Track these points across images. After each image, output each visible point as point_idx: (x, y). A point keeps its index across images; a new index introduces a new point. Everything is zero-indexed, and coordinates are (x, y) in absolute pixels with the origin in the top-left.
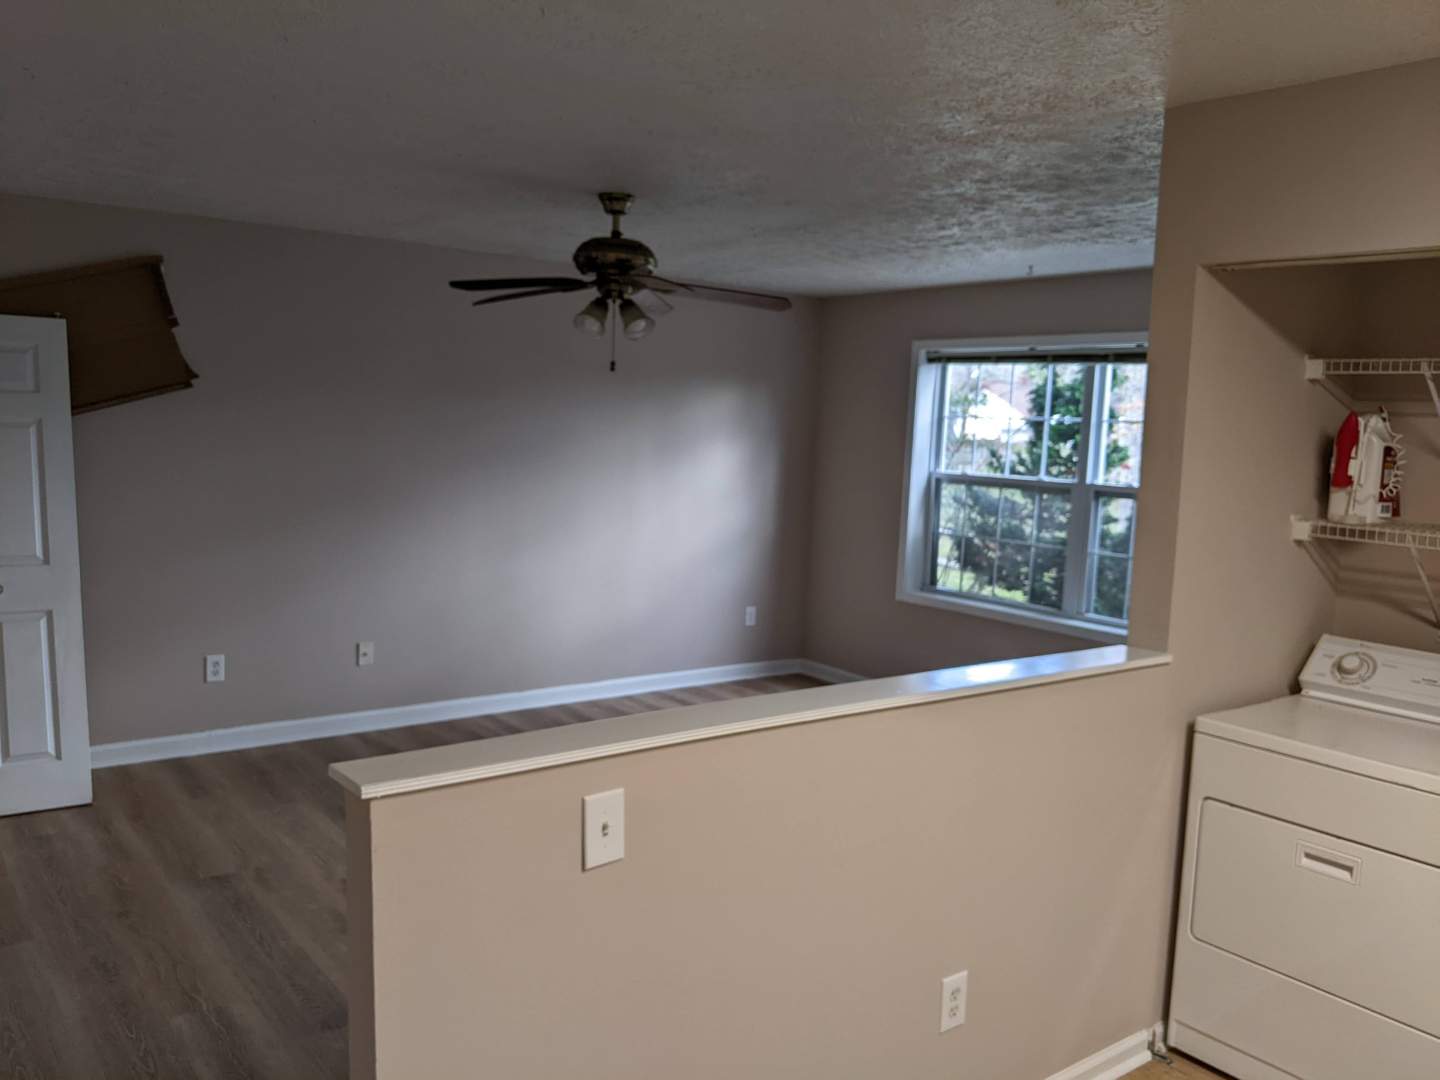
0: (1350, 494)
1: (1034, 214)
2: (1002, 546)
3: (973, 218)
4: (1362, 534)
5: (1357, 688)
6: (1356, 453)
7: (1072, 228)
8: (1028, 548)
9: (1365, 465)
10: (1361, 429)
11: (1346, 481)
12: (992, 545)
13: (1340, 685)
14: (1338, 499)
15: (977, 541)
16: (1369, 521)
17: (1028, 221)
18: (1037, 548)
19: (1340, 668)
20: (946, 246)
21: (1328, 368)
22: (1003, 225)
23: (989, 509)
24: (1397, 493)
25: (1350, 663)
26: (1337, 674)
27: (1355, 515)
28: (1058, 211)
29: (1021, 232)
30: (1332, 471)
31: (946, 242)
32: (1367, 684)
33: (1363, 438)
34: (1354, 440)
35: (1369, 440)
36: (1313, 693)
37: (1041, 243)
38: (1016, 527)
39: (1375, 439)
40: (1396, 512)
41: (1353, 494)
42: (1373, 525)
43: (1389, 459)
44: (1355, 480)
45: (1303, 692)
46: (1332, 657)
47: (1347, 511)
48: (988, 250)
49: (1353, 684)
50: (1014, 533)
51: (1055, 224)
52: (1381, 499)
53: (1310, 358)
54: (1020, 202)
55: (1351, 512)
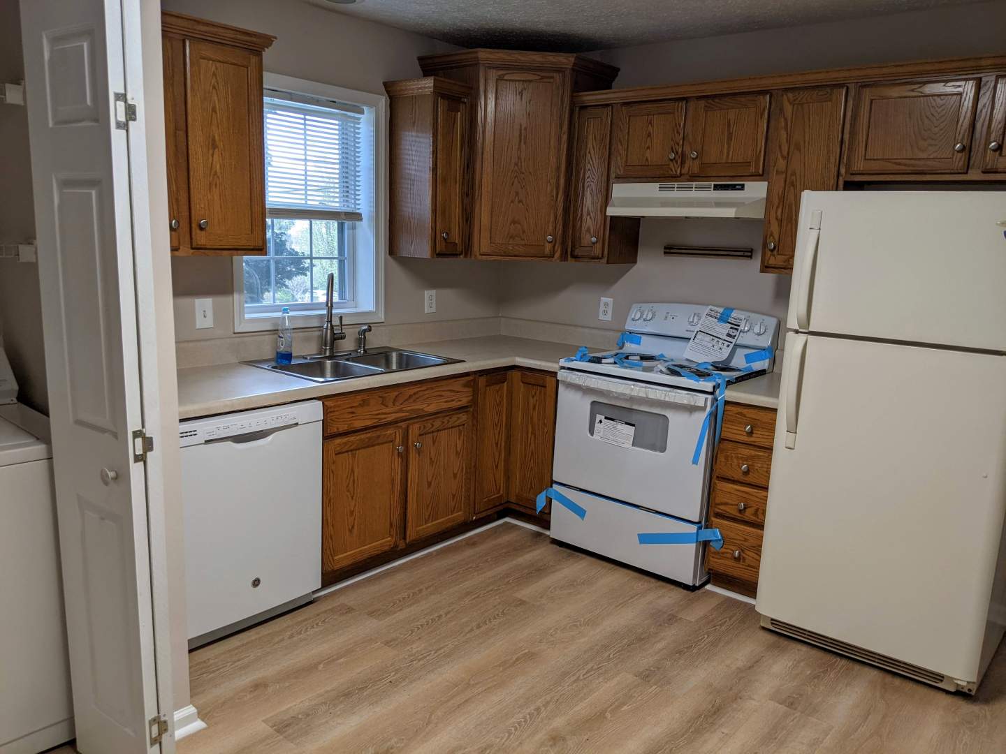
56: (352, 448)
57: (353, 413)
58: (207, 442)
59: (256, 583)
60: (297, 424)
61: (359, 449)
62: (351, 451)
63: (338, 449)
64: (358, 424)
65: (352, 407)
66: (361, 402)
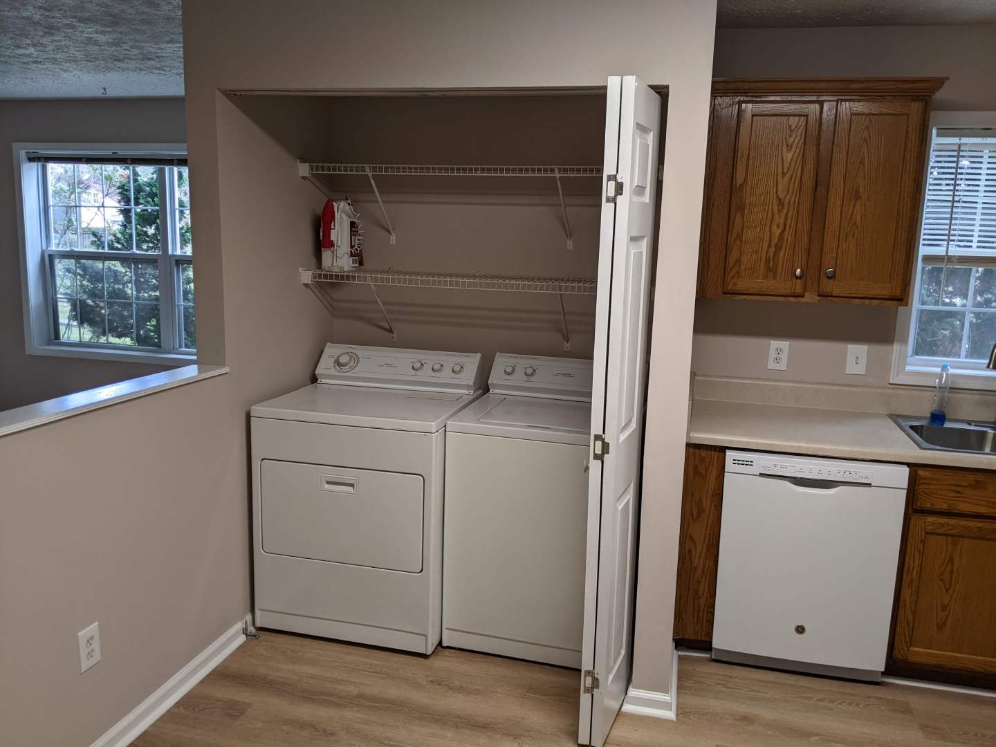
0: (333, 252)
1: (96, 43)
2: (110, 305)
3: (44, 41)
4: (342, 277)
5: (348, 374)
6: (334, 226)
7: (129, 59)
8: (131, 305)
9: (340, 233)
10: (336, 210)
11: (331, 244)
12: (102, 304)
13: (340, 374)
14: (326, 255)
15: (90, 302)
16: (346, 269)
17: (93, 49)
18: (137, 304)
19: (338, 363)
20: (27, 63)
21: (312, 170)
22: (72, 50)
23: (97, 277)
24: (361, 251)
25: (344, 359)
26: (337, 367)
27: (338, 266)
28: (117, 43)
29: (89, 58)
30: (321, 238)
31: (26, 60)
32: (354, 371)
33: (337, 216)
34: (333, 218)
35: (341, 217)
36: (324, 381)
37: (108, 69)
38: (119, 289)
39: (344, 216)
40: (361, 263)
41: (335, 253)
42: (348, 272)
43: (353, 229)
44: (335, 243)
45: (318, 382)
46: (333, 357)
47: (333, 264)
48: (66, 71)
49: (347, 372)
50: (118, 295)
51: (116, 53)
52: (352, 255)
53: (301, 162)
54: (83, 32)
55: (335, 264)
56: (952, 532)
57: (958, 492)
58: (761, 475)
59: (800, 630)
60: (869, 485)
61: (963, 537)
62: (952, 536)
63: (930, 527)
64: (964, 507)
65: (957, 485)
66: (974, 483)
